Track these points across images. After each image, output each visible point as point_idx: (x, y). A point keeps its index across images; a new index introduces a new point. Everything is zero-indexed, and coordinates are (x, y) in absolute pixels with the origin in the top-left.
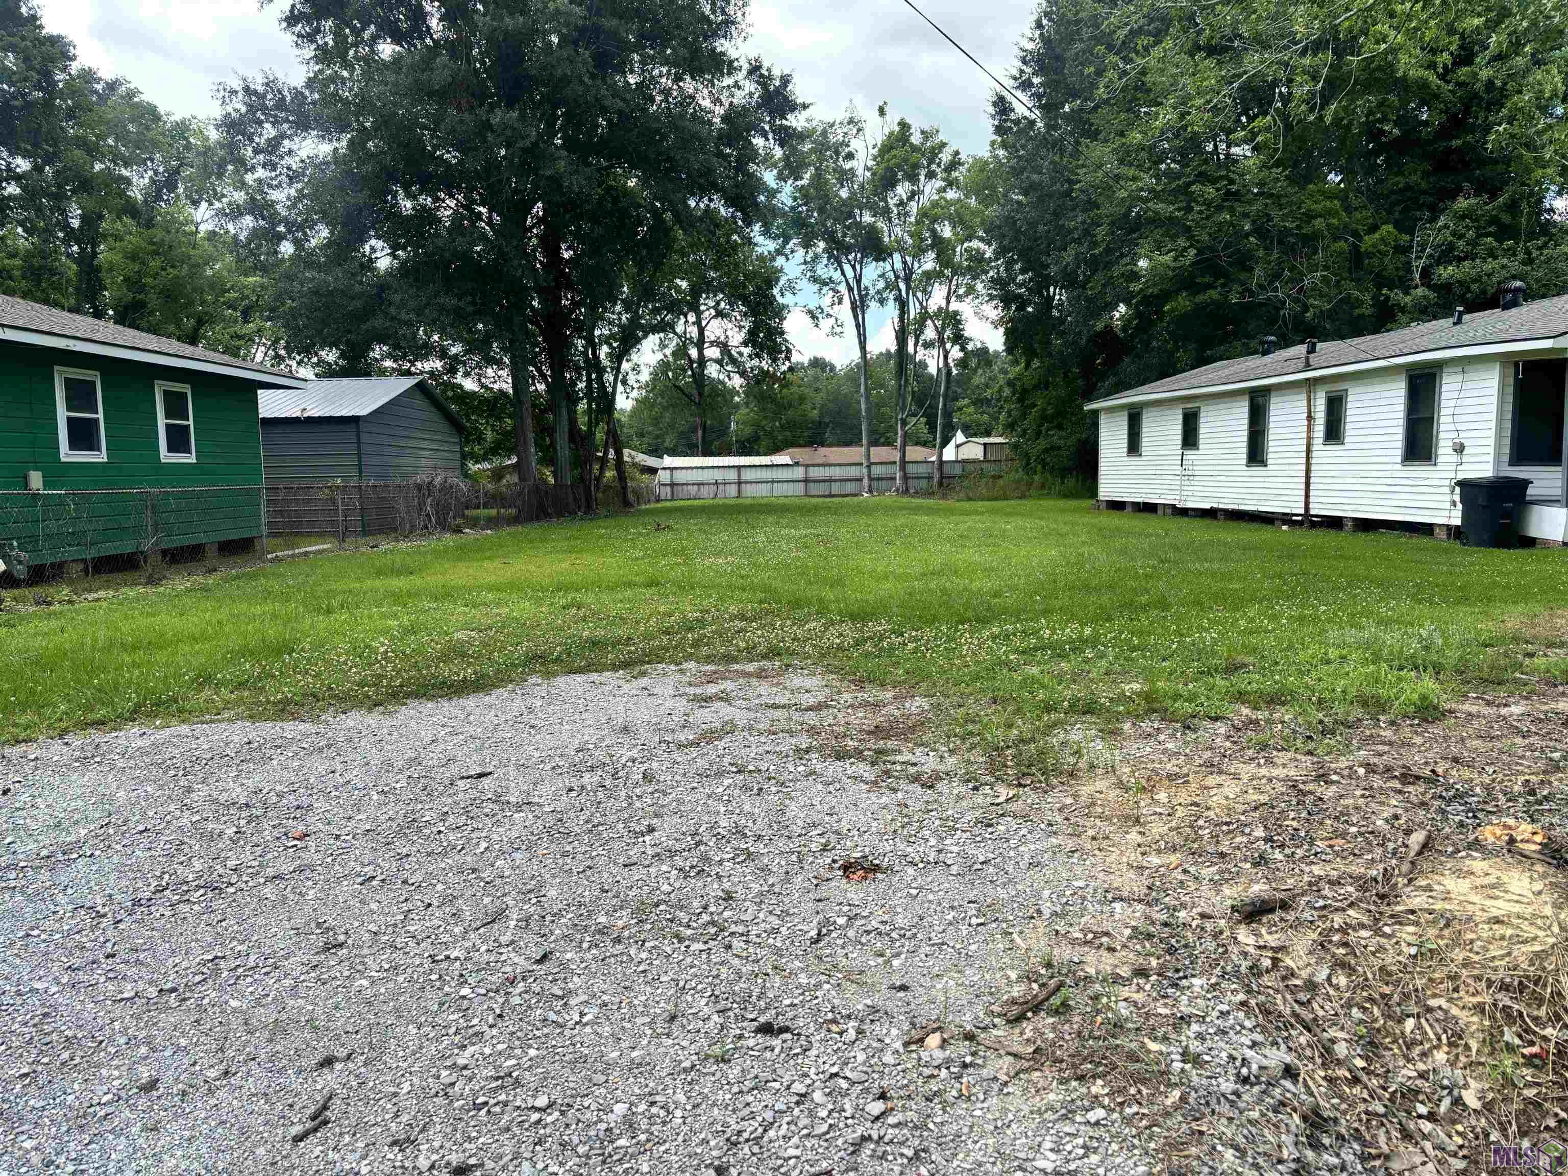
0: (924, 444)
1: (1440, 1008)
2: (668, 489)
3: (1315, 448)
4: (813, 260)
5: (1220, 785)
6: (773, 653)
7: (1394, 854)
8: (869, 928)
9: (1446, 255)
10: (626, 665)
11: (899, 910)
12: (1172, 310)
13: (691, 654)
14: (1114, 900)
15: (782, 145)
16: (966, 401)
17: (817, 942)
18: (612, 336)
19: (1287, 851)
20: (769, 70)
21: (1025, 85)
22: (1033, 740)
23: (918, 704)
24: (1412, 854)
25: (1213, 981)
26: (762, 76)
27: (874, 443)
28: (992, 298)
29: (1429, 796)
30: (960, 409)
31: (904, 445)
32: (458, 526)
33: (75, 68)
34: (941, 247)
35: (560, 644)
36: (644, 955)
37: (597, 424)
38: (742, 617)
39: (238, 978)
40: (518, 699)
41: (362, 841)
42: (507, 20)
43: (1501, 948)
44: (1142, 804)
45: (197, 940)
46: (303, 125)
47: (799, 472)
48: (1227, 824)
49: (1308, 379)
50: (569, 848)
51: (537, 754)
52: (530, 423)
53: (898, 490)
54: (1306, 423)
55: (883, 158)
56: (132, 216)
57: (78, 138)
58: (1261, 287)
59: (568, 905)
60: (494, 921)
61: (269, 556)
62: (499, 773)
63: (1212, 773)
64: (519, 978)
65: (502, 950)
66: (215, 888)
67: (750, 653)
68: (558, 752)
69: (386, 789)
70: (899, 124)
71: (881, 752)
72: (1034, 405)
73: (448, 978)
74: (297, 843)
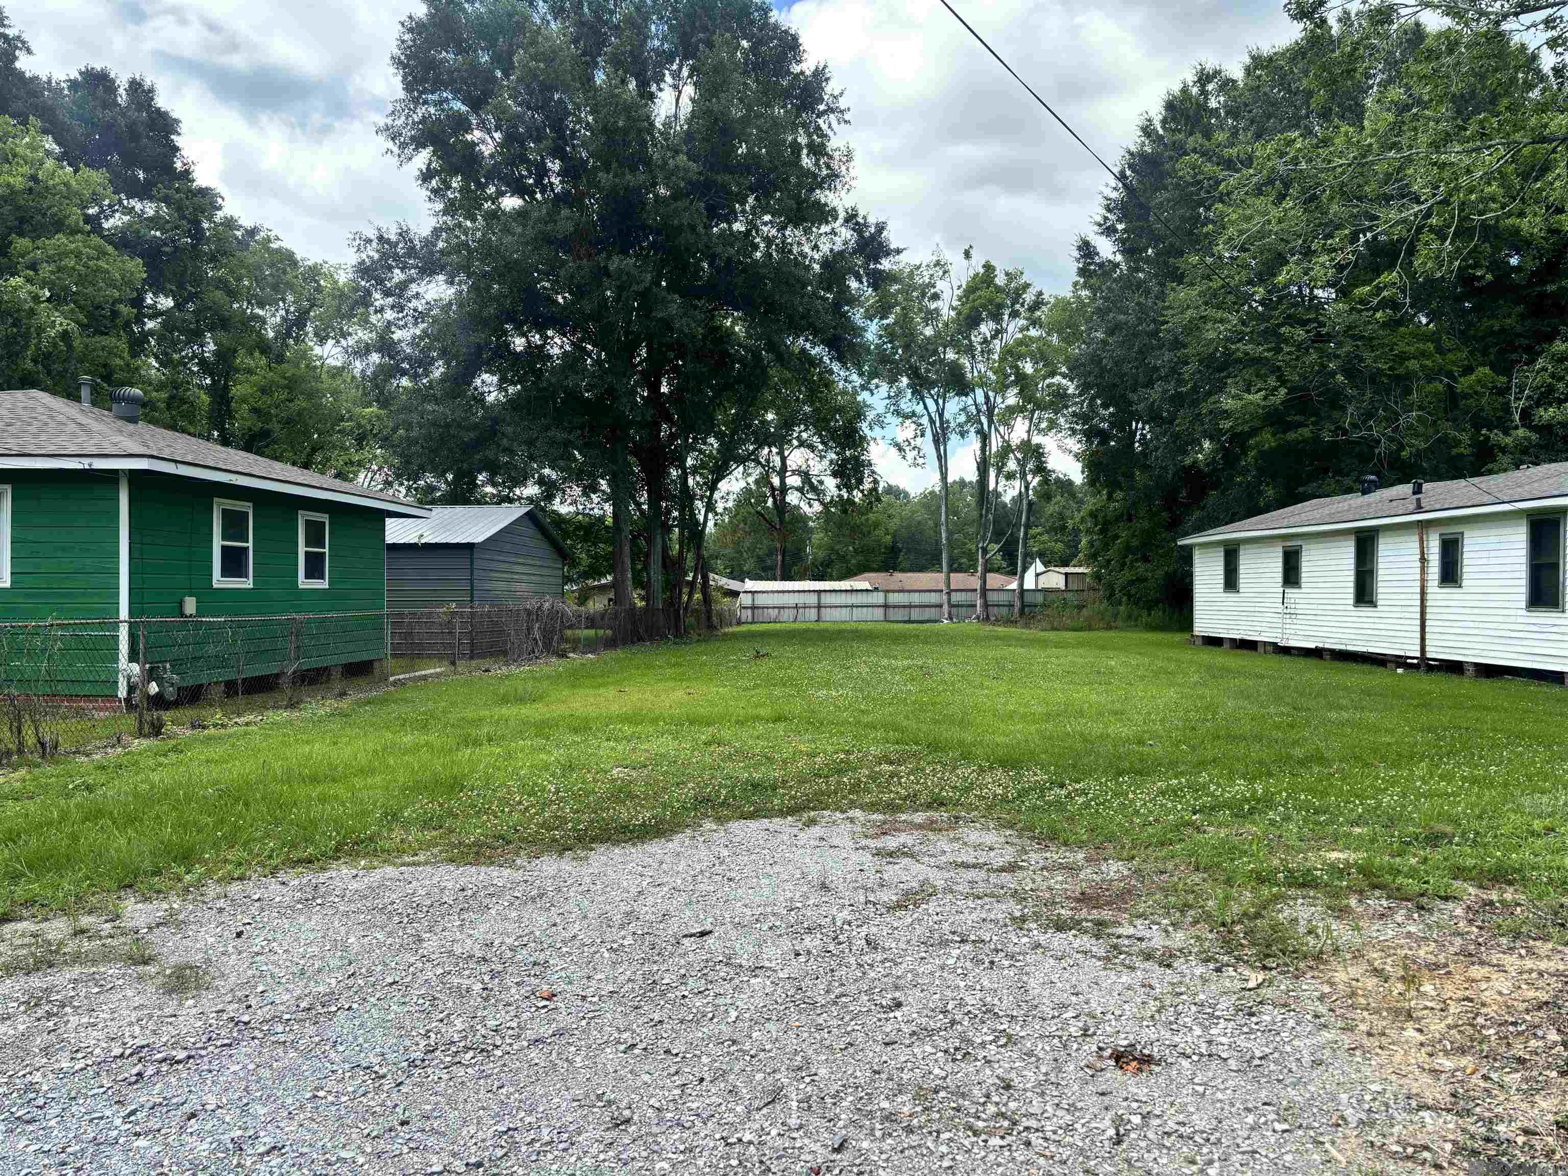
0: (1004, 571)
2: (749, 612)
3: (1429, 590)
4: (897, 395)
5: (1487, 978)
6: (938, 803)
8: (1168, 1129)
9: (1546, 396)
10: (792, 811)
11: (1192, 1110)
12: (1257, 444)
13: (854, 801)
14: (1420, 1108)
15: (875, 288)
16: (1040, 529)
17: (1119, 1142)
18: (702, 466)
20: (865, 218)
21: (1109, 231)
23: (1114, 869)
26: (857, 223)
27: (952, 570)
28: (1074, 432)
30: (1037, 537)
31: (985, 572)
32: (562, 650)
33: (219, 216)
34: (1024, 383)
36: (943, 1149)
37: (689, 551)
39: (539, 1153)
40: (702, 847)
41: (609, 1005)
42: (629, 177)
44: (1408, 996)
45: (484, 1109)
46: (429, 269)
47: (878, 598)
48: (1514, 1024)
49: (1419, 521)
50: (820, 1021)
51: (748, 912)
52: (627, 549)
53: (978, 618)
54: (1419, 564)
55: (968, 299)
56: (263, 352)
57: (220, 280)
58: (1354, 426)
59: (844, 1086)
60: (773, 1100)
61: (391, 679)
62: (718, 931)
63: (1473, 964)
64: (824, 1169)
65: (795, 1135)
66: (483, 1050)
67: (911, 801)
68: (769, 910)
69: (615, 946)
70: (984, 266)
71: (1100, 923)
72: (1117, 537)
73: (749, 1165)
74: (547, 1003)
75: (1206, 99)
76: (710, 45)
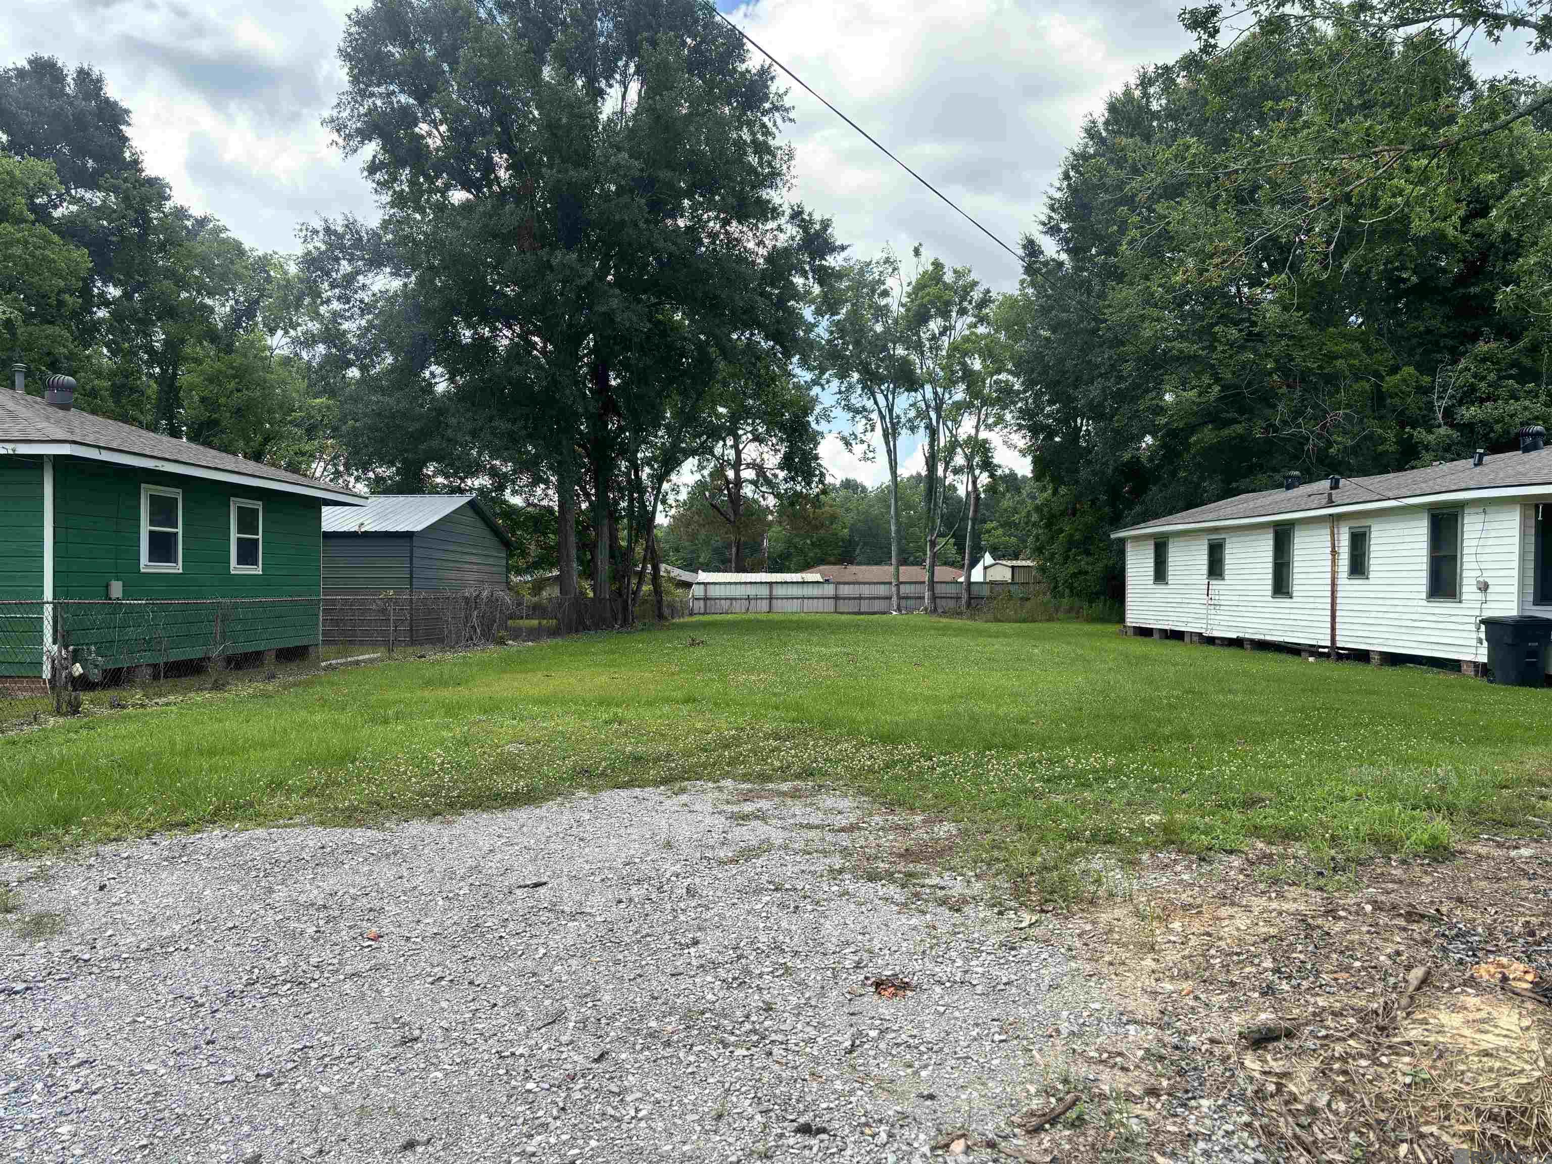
0: (952, 564)
1: (1432, 1134)
2: (702, 602)
3: (1339, 582)
4: (847, 390)
5: (1231, 917)
6: (807, 773)
7: (1395, 988)
8: (899, 1041)
9: (1468, 396)
10: (665, 781)
11: (928, 1025)
12: (1196, 443)
13: (728, 772)
14: (1128, 1022)
15: (821, 284)
16: (994, 524)
17: (850, 1052)
18: (654, 458)
19: (1294, 982)
20: (810, 214)
21: (1053, 230)
22: (1056, 867)
23: (945, 829)
24: (1411, 989)
25: (1220, 1102)
26: (803, 220)
27: (903, 562)
28: (1020, 427)
29: (1432, 934)
30: (988, 531)
31: (933, 565)
32: (501, 637)
33: (168, 206)
34: (971, 379)
35: (605, 759)
36: (692, 1058)
37: (637, 541)
38: (777, 736)
39: (326, 1066)
40: (567, 812)
41: (430, 944)
42: (571, 173)
43: (1490, 1079)
44: (1158, 932)
45: (287, 1031)
46: (376, 262)
47: (829, 590)
48: (1238, 954)
49: (1332, 515)
50: (620, 956)
51: (587, 867)
52: (573, 539)
53: (926, 609)
54: (1330, 557)
55: (917, 296)
56: (212, 341)
57: (167, 269)
58: (1285, 423)
59: (621, 1009)
60: (554, 1022)
61: (324, 664)
62: (553, 883)
63: (1224, 905)
64: (579, 1075)
65: (563, 1049)
66: (300, 983)
67: (784, 772)
68: (607, 865)
69: (451, 895)
70: (933, 264)
71: (910, 875)
72: (1061, 531)
73: (514, 1073)
74: (370, 943)
75: (1148, 101)
76: (654, 43)
